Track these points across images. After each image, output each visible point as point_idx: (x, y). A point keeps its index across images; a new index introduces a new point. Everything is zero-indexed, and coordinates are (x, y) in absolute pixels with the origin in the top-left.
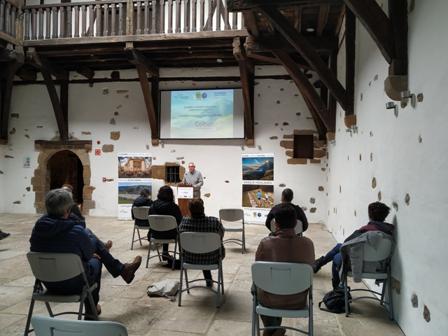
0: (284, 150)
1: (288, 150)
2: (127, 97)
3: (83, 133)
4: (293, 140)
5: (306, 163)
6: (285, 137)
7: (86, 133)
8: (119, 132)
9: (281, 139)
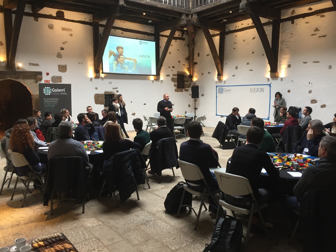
0: (173, 83)
1: (175, 83)
2: (71, 35)
3: (30, 64)
4: (177, 77)
5: (182, 91)
6: (174, 75)
7: (33, 65)
8: (66, 66)
9: (171, 76)
